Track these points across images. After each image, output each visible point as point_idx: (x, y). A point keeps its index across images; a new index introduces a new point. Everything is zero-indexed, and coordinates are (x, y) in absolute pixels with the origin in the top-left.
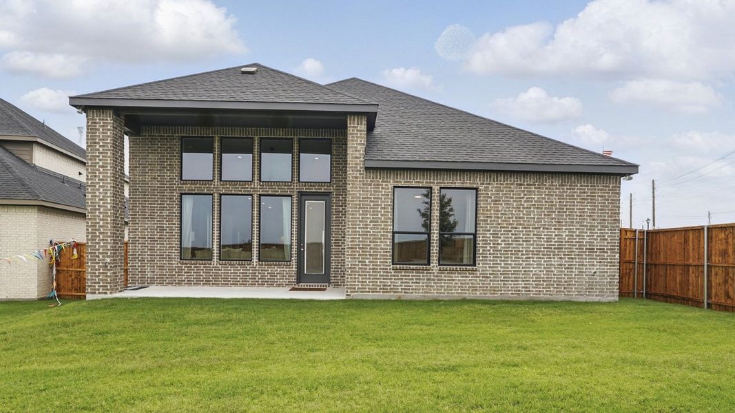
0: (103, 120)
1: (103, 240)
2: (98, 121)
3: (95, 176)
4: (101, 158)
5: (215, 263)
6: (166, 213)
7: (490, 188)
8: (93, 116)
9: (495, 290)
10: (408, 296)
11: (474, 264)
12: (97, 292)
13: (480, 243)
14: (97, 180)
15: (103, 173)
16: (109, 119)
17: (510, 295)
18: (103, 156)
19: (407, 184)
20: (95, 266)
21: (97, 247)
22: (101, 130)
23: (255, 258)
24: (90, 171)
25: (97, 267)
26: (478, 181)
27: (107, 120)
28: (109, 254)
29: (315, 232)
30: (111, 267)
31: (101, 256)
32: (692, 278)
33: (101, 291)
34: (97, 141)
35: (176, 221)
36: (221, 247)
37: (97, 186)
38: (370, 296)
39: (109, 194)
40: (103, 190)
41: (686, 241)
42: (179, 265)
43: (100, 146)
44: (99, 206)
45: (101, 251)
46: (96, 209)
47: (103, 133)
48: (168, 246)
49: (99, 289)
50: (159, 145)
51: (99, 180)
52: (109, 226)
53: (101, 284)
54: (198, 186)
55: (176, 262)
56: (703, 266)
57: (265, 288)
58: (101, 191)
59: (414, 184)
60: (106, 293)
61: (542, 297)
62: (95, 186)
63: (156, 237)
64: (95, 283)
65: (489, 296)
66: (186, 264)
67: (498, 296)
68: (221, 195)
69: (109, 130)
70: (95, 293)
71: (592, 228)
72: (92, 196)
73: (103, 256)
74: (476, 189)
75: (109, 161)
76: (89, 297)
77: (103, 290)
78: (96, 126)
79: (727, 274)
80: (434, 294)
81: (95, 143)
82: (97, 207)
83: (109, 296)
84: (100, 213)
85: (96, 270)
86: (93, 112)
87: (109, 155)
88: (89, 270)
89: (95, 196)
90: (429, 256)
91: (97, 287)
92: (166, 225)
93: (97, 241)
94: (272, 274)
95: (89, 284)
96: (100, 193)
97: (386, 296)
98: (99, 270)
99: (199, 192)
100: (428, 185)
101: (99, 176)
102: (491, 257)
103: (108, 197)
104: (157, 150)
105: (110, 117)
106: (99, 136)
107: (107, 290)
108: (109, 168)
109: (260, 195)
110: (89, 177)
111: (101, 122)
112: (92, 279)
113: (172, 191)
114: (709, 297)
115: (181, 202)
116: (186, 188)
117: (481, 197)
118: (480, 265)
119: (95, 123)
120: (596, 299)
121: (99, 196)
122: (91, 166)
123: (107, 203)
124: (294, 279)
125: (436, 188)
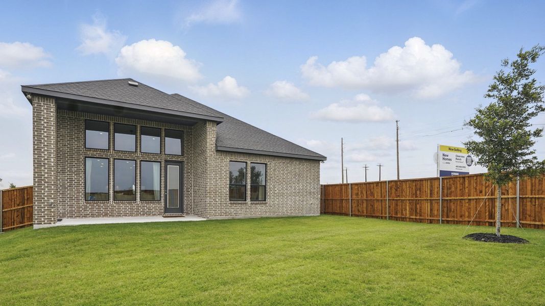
0: (47, 104)
1: (48, 187)
2: (42, 105)
3: (41, 143)
4: (45, 130)
5: (111, 202)
6: (74, 169)
7: (273, 164)
8: (39, 101)
9: (274, 213)
10: (237, 217)
11: (265, 200)
12: (43, 223)
13: (268, 190)
14: (42, 146)
15: (47, 141)
16: (52, 105)
17: (280, 214)
18: (47, 130)
19: (236, 160)
20: (41, 205)
21: (43, 192)
22: (45, 111)
23: (138, 199)
24: (36, 139)
25: (43, 206)
26: (267, 161)
27: (50, 105)
28: (53, 197)
29: (173, 183)
30: (54, 205)
31: (46, 198)
32: (344, 204)
33: (46, 222)
34: (42, 118)
35: (82, 175)
36: (115, 192)
37: (43, 150)
38: (219, 218)
39: (52, 156)
40: (48, 153)
41: (341, 189)
42: (85, 204)
43: (45, 122)
44: (44, 164)
45: (46, 194)
46: (41, 166)
47: (47, 114)
48: (76, 191)
49: (44, 221)
50: (69, 123)
51: (44, 145)
52: (53, 177)
53: (46, 217)
54: (99, 152)
55: (82, 202)
56: (349, 199)
57: (145, 217)
58: (46, 153)
59: (239, 160)
60: (50, 223)
61: (293, 215)
62: (41, 150)
63: (66, 185)
64: (41, 217)
65: (272, 215)
66: (90, 203)
67: (275, 215)
68: (114, 159)
69: (52, 112)
70: (41, 224)
71: (310, 184)
72: (38, 156)
73: (47, 198)
74: (266, 164)
75: (52, 133)
76: (36, 227)
77: (48, 221)
78: (41, 108)
79: (358, 202)
80: (249, 216)
81: (41, 120)
82: (42, 164)
83: (52, 225)
84: (45, 168)
85: (42, 208)
86: (38, 98)
87: (52, 129)
88: (36, 208)
89: (41, 157)
90: (246, 197)
91: (43, 220)
92: (74, 177)
93: (42, 188)
94: (149, 209)
95: (36, 218)
96: (45, 155)
97: (227, 218)
98: (45, 207)
99: (100, 157)
100: (246, 161)
101: (44, 143)
102: (272, 197)
103: (52, 158)
104: (67, 127)
105: (52, 103)
106: (44, 116)
107: (51, 221)
108: (52, 138)
109: (141, 161)
110: (36, 143)
111: (46, 106)
112: (38, 214)
113: (79, 154)
114: (352, 212)
115: (85, 162)
116: (89, 153)
117: (268, 168)
118: (268, 200)
119: (40, 106)
120: (312, 215)
121: (44, 157)
122: (37, 136)
123: (51, 162)
124: (163, 211)
125: (249, 162)
